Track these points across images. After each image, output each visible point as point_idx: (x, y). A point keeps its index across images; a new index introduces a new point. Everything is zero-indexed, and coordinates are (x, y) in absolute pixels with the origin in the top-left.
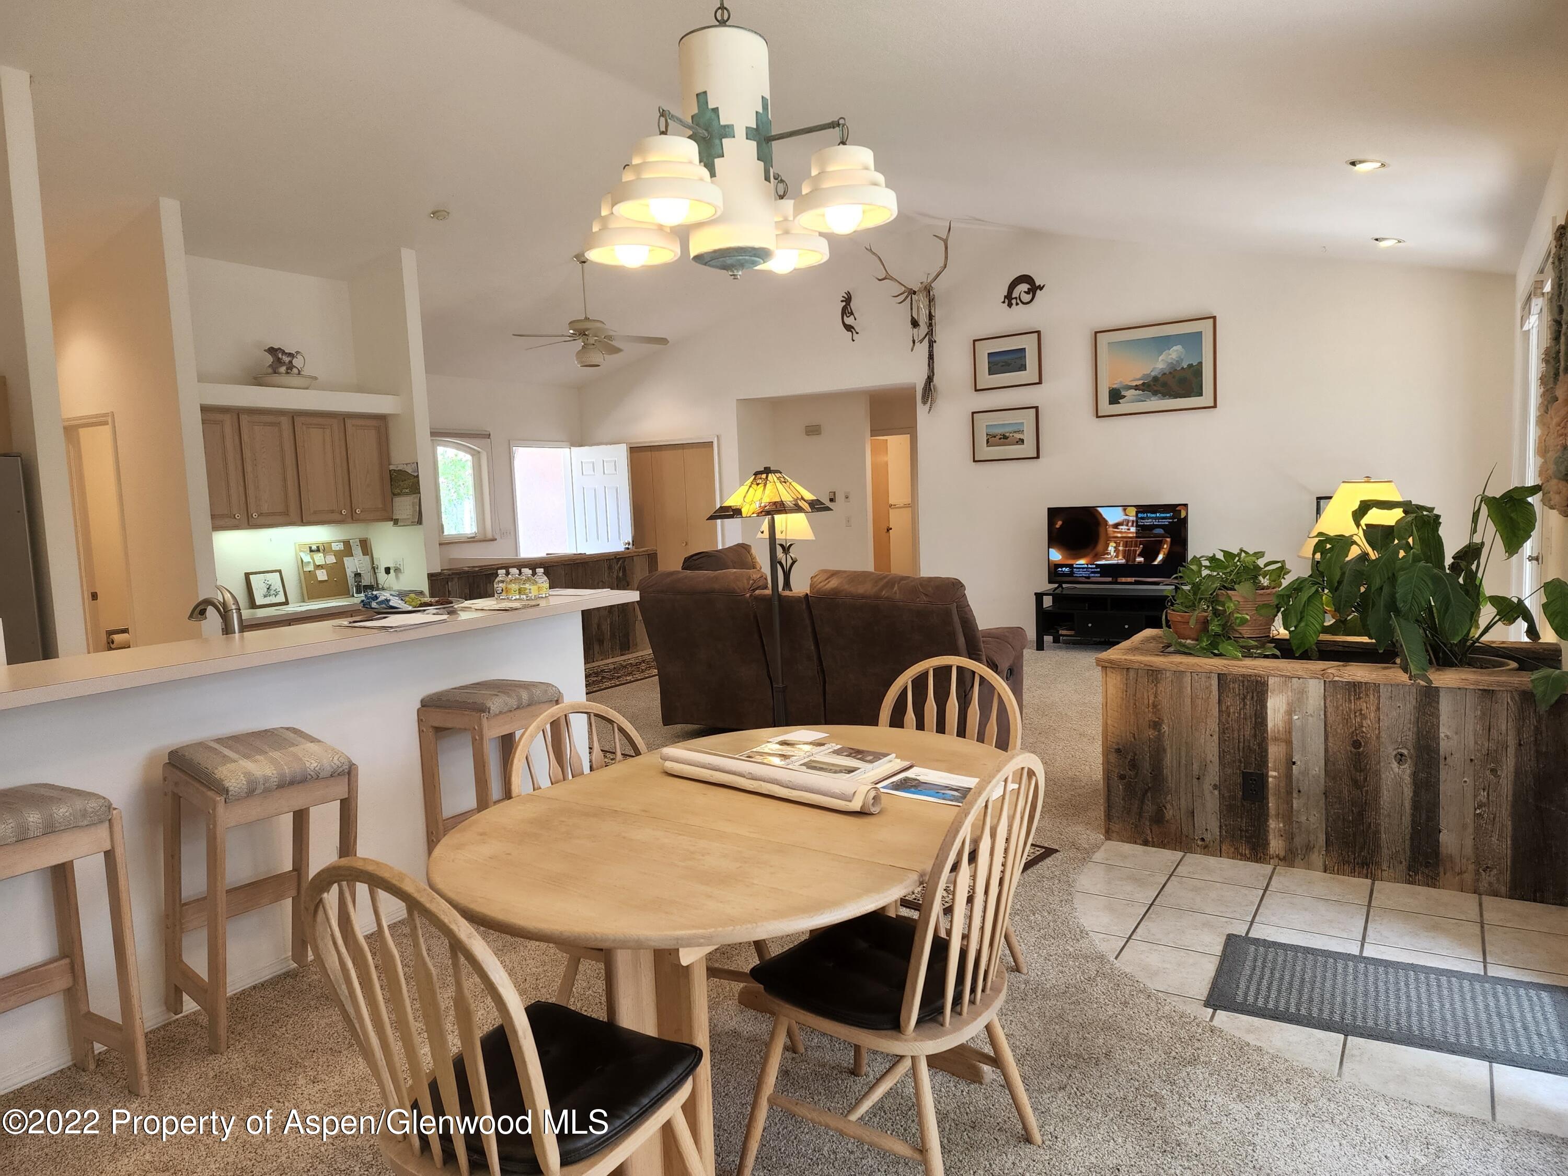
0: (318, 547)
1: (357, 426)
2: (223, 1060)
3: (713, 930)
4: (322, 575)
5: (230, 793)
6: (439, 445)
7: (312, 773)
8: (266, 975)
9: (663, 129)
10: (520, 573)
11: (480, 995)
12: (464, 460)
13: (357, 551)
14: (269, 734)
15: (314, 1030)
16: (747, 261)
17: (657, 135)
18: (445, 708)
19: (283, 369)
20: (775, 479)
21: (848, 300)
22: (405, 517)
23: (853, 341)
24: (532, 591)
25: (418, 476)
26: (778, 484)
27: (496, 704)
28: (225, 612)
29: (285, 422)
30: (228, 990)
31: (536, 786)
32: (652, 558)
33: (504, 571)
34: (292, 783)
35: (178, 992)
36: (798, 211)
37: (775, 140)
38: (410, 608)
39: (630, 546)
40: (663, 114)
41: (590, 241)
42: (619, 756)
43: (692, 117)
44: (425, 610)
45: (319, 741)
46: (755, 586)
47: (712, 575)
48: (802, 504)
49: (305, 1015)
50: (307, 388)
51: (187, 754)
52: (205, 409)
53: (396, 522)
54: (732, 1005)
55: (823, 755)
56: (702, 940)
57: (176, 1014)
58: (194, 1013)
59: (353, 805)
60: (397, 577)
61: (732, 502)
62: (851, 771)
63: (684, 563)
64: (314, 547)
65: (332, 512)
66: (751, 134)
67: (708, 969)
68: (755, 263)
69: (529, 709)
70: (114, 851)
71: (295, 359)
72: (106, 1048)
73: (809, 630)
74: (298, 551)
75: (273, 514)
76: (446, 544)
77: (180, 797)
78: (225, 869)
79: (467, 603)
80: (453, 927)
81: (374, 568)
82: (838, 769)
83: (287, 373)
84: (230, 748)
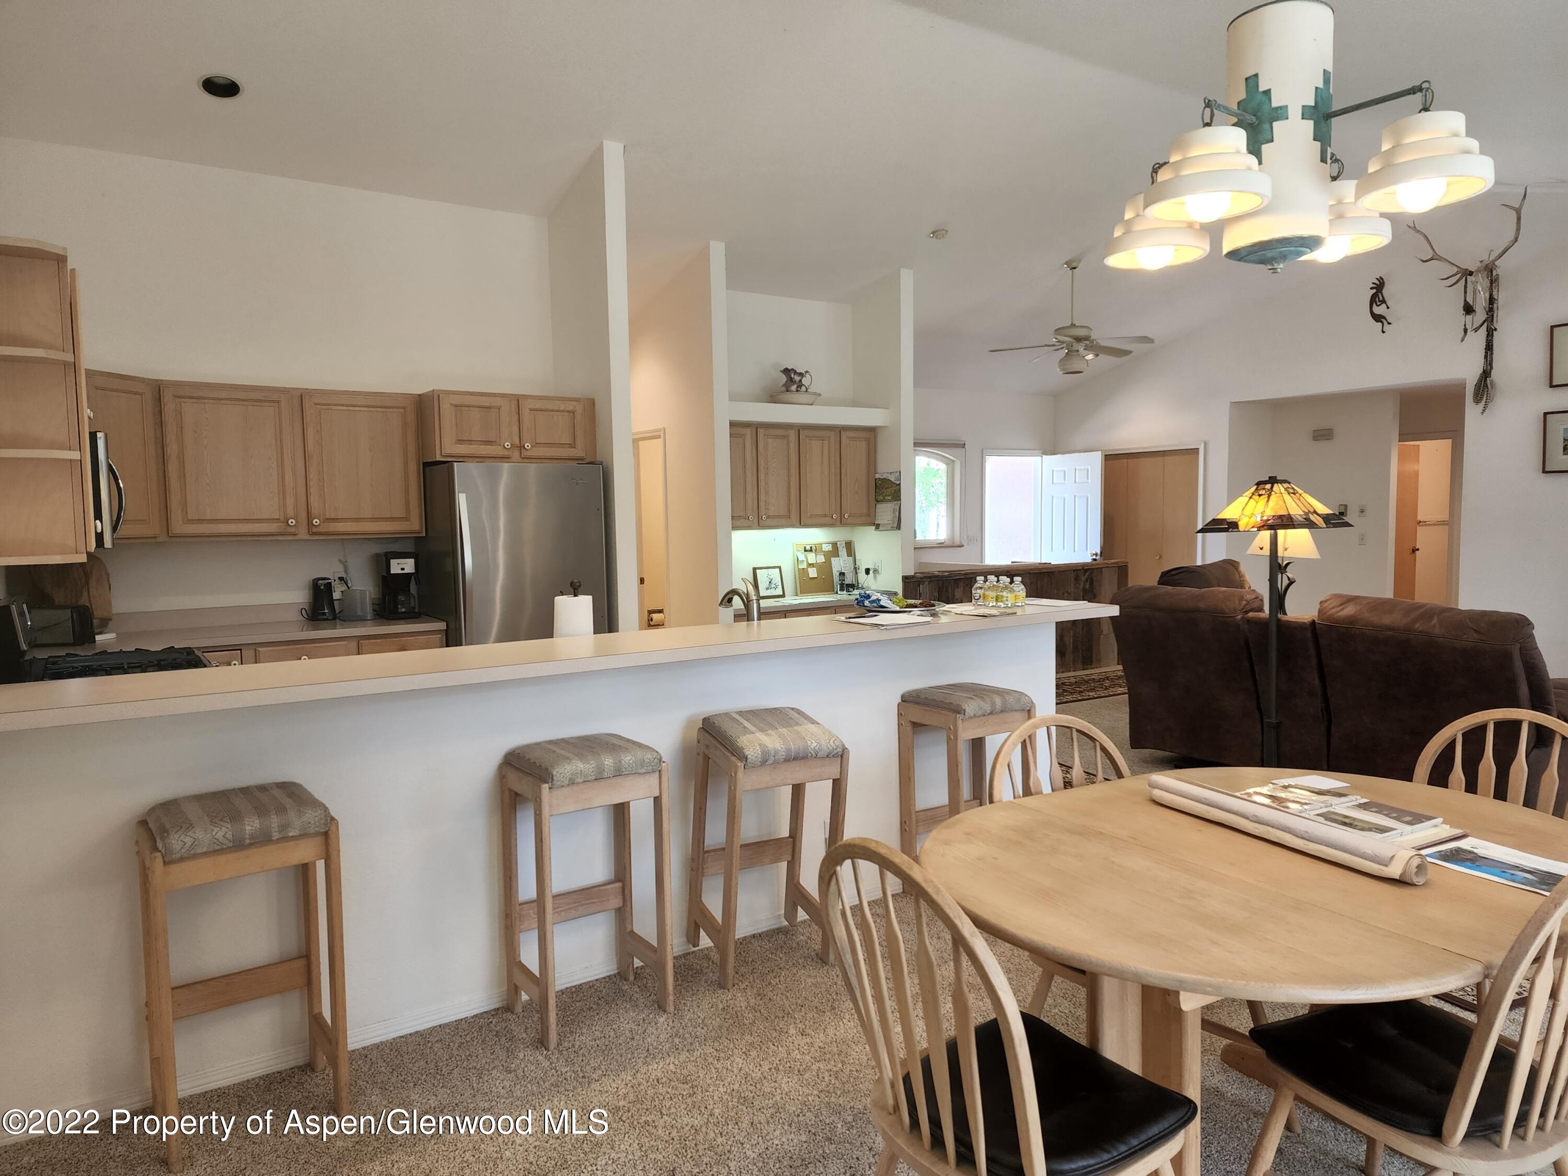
0: (811, 548)
1: (850, 438)
2: (730, 996)
3: (1223, 980)
4: (813, 573)
5: (748, 761)
6: (918, 455)
7: (812, 752)
8: (763, 927)
9: (1207, 120)
10: (998, 581)
11: (947, 989)
12: (936, 468)
13: (843, 552)
14: (778, 712)
15: (802, 987)
16: (1291, 253)
17: (1198, 128)
18: (924, 704)
19: (794, 388)
20: (1283, 490)
21: (1379, 286)
22: (886, 522)
23: (1383, 332)
24: (1009, 599)
25: (899, 485)
26: (1286, 496)
27: (971, 707)
28: (748, 602)
29: (792, 434)
30: (737, 933)
31: (1016, 794)
32: (1122, 571)
33: (982, 578)
34: (795, 759)
35: (697, 927)
36: (1361, 192)
37: (1337, 116)
38: (898, 609)
39: (1098, 557)
40: (1208, 104)
41: (1111, 246)
42: (1100, 776)
43: (1239, 103)
44: (910, 611)
45: (818, 723)
46: (1248, 607)
47: (1197, 593)
48: (1313, 518)
49: (795, 971)
50: (812, 404)
51: (716, 722)
52: (733, 424)
53: (878, 527)
54: (1215, 1061)
55: (1342, 807)
56: (1209, 989)
57: (694, 947)
58: (708, 949)
59: (844, 786)
60: (875, 578)
61: (1229, 513)
62: (1383, 830)
63: (1160, 578)
64: (808, 548)
65: (825, 516)
66: (1307, 112)
67: (1203, 1021)
68: (1301, 254)
69: (1002, 715)
70: (661, 798)
71: (804, 378)
72: (642, 964)
73: (1314, 661)
74: (795, 550)
75: (779, 517)
76: (920, 548)
77: (709, 758)
78: (740, 826)
79: (948, 607)
80: (958, 922)
81: (855, 568)
82: (1366, 826)
83: (797, 391)
84: (748, 720)
